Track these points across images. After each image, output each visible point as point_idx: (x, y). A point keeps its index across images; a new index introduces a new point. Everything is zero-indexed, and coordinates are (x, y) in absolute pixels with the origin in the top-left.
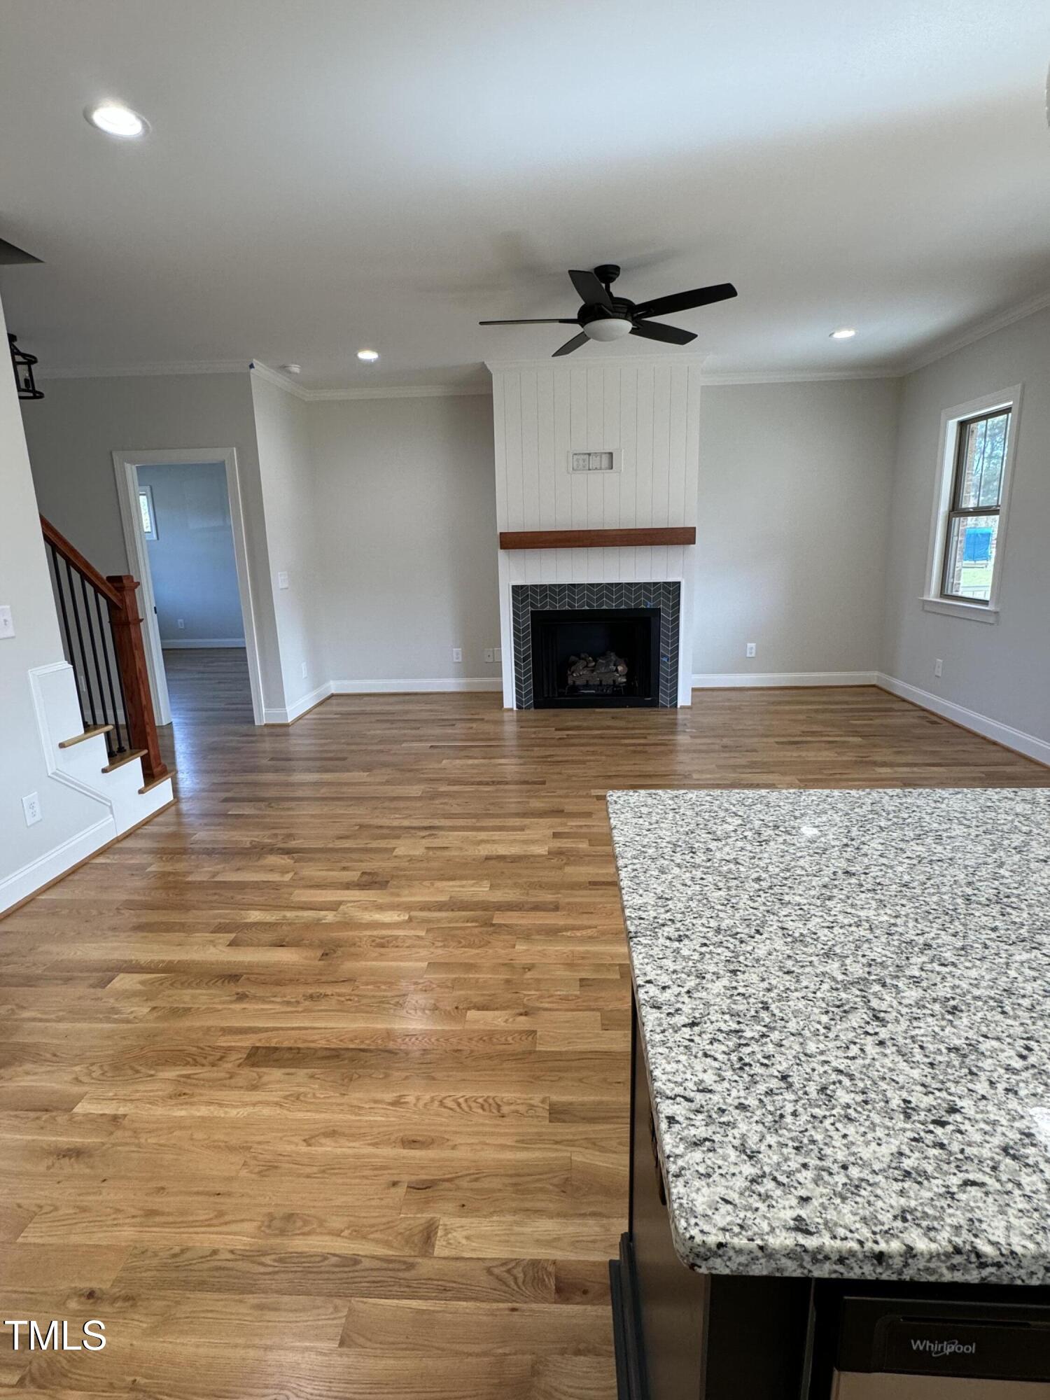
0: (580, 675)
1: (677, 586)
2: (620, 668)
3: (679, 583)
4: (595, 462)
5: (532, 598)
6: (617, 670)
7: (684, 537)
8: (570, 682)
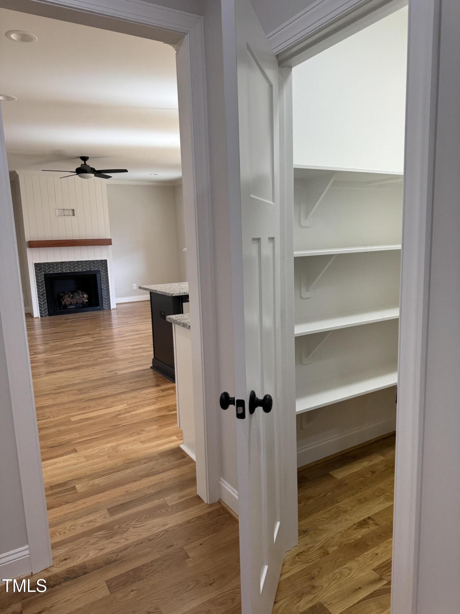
0: (67, 300)
1: (105, 261)
2: (85, 296)
3: (106, 260)
4: (66, 213)
5: (44, 268)
6: (83, 297)
7: (107, 242)
8: (63, 303)
